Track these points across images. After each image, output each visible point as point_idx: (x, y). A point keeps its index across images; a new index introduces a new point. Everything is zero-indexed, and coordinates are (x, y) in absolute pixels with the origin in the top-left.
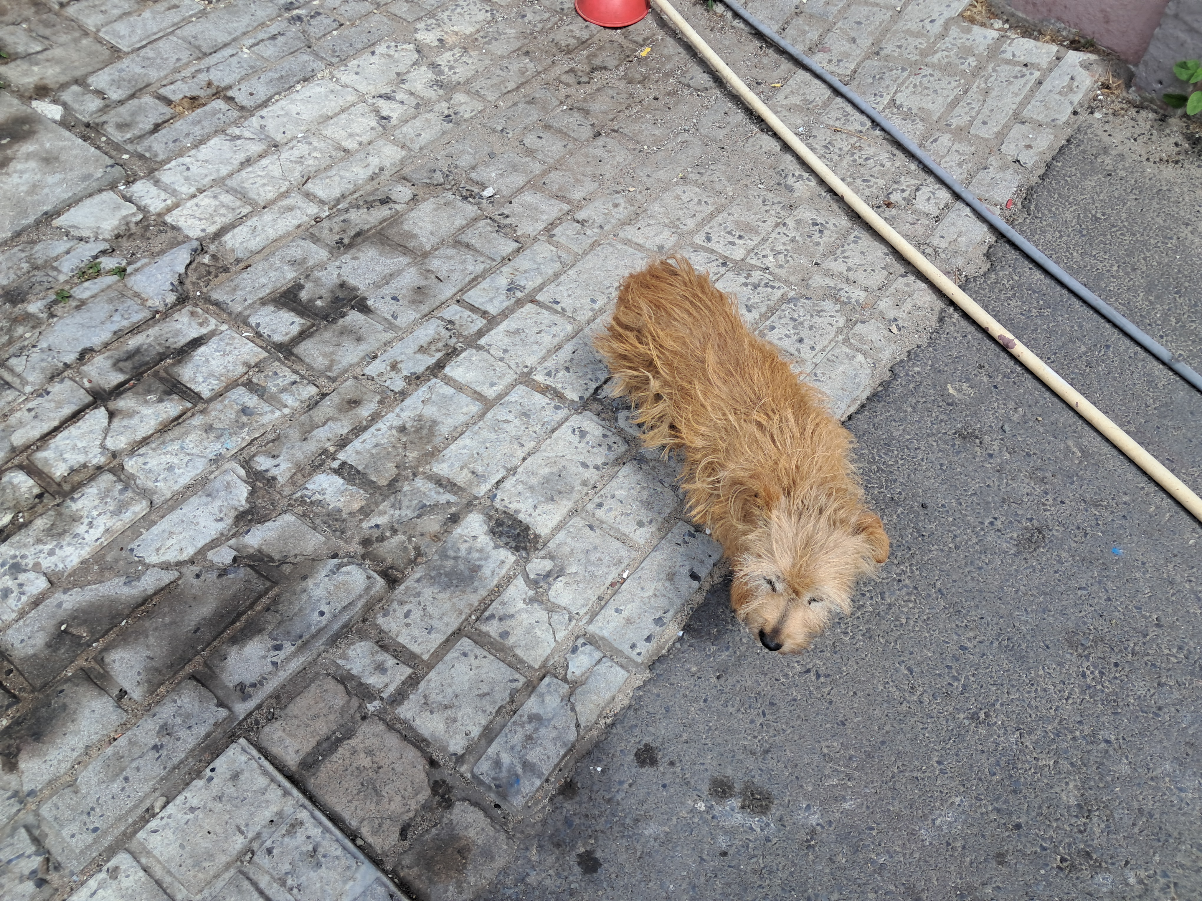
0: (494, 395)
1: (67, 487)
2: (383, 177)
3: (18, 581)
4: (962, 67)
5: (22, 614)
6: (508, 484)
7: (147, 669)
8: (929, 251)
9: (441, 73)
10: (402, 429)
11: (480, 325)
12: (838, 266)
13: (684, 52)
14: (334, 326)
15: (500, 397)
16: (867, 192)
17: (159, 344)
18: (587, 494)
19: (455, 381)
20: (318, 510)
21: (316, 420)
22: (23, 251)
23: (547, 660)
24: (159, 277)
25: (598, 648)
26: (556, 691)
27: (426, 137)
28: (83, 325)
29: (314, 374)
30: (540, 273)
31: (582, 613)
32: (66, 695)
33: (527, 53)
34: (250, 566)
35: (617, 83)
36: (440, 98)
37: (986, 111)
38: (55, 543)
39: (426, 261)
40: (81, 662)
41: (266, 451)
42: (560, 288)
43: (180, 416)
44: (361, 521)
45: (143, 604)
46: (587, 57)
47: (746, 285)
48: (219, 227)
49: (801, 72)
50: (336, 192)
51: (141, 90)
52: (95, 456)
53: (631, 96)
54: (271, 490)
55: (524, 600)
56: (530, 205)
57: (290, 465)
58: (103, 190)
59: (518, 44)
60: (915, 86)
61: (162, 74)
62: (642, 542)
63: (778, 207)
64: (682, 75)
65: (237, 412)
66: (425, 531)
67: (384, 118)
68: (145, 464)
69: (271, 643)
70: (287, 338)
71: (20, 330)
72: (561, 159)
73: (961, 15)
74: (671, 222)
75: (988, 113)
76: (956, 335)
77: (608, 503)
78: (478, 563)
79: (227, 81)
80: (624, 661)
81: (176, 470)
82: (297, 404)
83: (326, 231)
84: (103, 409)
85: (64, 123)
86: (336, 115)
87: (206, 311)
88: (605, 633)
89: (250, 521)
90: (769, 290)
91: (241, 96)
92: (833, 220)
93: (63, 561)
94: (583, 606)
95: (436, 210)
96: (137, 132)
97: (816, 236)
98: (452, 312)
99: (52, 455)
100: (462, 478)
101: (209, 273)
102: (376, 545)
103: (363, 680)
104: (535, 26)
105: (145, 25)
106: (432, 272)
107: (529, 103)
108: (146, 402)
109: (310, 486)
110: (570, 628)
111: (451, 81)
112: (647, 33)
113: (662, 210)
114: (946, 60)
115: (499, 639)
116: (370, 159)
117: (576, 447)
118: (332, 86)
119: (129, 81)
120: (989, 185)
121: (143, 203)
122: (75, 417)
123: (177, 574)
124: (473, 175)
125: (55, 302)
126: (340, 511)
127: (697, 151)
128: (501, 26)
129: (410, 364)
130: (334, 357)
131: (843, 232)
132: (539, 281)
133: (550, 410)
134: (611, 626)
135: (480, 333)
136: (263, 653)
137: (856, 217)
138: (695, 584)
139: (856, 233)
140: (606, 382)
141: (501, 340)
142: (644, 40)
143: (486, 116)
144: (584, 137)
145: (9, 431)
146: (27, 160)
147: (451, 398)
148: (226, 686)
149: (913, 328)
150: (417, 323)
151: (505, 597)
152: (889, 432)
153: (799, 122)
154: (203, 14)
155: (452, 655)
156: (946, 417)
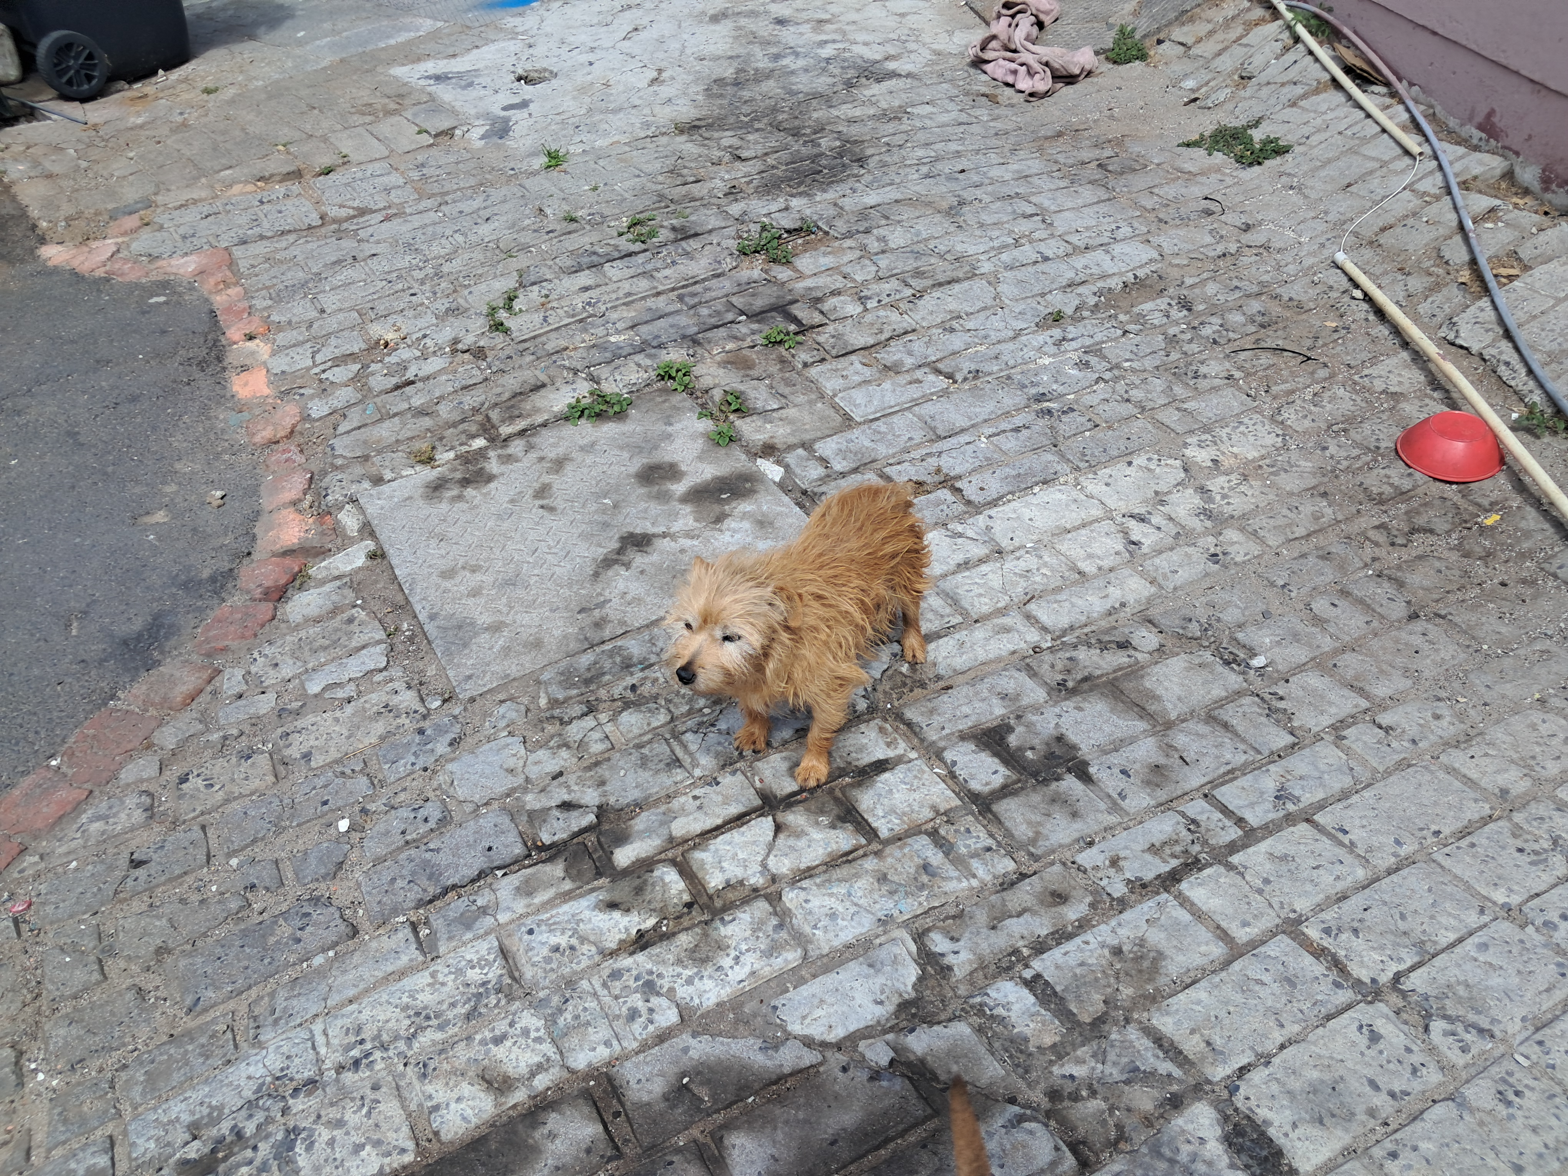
0: (1245, 939)
1: (718, 903)
2: (1122, 614)
3: (649, 1005)
5: (644, 1047)
6: (1257, 1076)
7: (769, 1172)
9: (1211, 500)
10: (1117, 951)
11: (1234, 836)
14: (1045, 789)
15: (1254, 945)
17: (840, 757)
18: (1373, 1130)
19: (1193, 904)
20: (999, 1029)
21: (1010, 905)
27: (1183, 575)
29: (1013, 843)
30: (1323, 785)
32: (675, 1171)
33: (1325, 495)
34: (909, 1078)
35: (1446, 554)
36: (1207, 532)
38: (696, 970)
39: (1168, 732)
40: (695, 1132)
41: (943, 928)
42: (1350, 813)
43: (851, 852)
44: (1052, 1063)
45: (775, 1082)
46: (1407, 513)
50: (1064, 621)
51: (866, 464)
52: (754, 875)
53: (1466, 574)
54: (943, 982)
56: (1316, 690)
57: (971, 957)
59: (1313, 482)
61: (891, 452)
64: (1547, 559)
65: (918, 867)
66: (1134, 1105)
67: (1134, 543)
68: (806, 901)
70: (987, 789)
72: (1360, 638)
74: (1522, 759)
77: (1407, 1156)
79: (958, 471)
81: (839, 921)
82: (988, 878)
83: (1046, 667)
84: (770, 818)
85: (784, 486)
86: (1076, 528)
87: (896, 729)
89: (915, 1016)
91: (970, 490)
93: (700, 996)
95: (1188, 669)
98: (1197, 808)
99: (710, 860)
100: (1192, 1046)
101: (904, 684)
102: (1066, 1103)
104: (1338, 462)
105: (882, 396)
106: (1176, 749)
107: (1322, 558)
108: (817, 823)
109: (992, 993)
111: (1222, 513)
112: (1495, 495)
113: (1509, 739)
116: (1111, 589)
117: (1362, 1054)
118: (1075, 494)
119: (856, 454)
122: (739, 820)
123: (820, 1058)
124: (1240, 636)
126: (1026, 1040)
127: (1564, 668)
128: (1294, 456)
129: (1136, 865)
130: (1041, 829)
132: (1320, 795)
133: (1326, 986)
135: (1233, 848)
140: (1413, 968)
141: (1261, 865)
142: (1492, 504)
143: (1263, 564)
144: (1395, 615)
145: (670, 817)
146: (742, 519)
147: (1186, 926)
150: (1150, 812)
154: (945, 393)
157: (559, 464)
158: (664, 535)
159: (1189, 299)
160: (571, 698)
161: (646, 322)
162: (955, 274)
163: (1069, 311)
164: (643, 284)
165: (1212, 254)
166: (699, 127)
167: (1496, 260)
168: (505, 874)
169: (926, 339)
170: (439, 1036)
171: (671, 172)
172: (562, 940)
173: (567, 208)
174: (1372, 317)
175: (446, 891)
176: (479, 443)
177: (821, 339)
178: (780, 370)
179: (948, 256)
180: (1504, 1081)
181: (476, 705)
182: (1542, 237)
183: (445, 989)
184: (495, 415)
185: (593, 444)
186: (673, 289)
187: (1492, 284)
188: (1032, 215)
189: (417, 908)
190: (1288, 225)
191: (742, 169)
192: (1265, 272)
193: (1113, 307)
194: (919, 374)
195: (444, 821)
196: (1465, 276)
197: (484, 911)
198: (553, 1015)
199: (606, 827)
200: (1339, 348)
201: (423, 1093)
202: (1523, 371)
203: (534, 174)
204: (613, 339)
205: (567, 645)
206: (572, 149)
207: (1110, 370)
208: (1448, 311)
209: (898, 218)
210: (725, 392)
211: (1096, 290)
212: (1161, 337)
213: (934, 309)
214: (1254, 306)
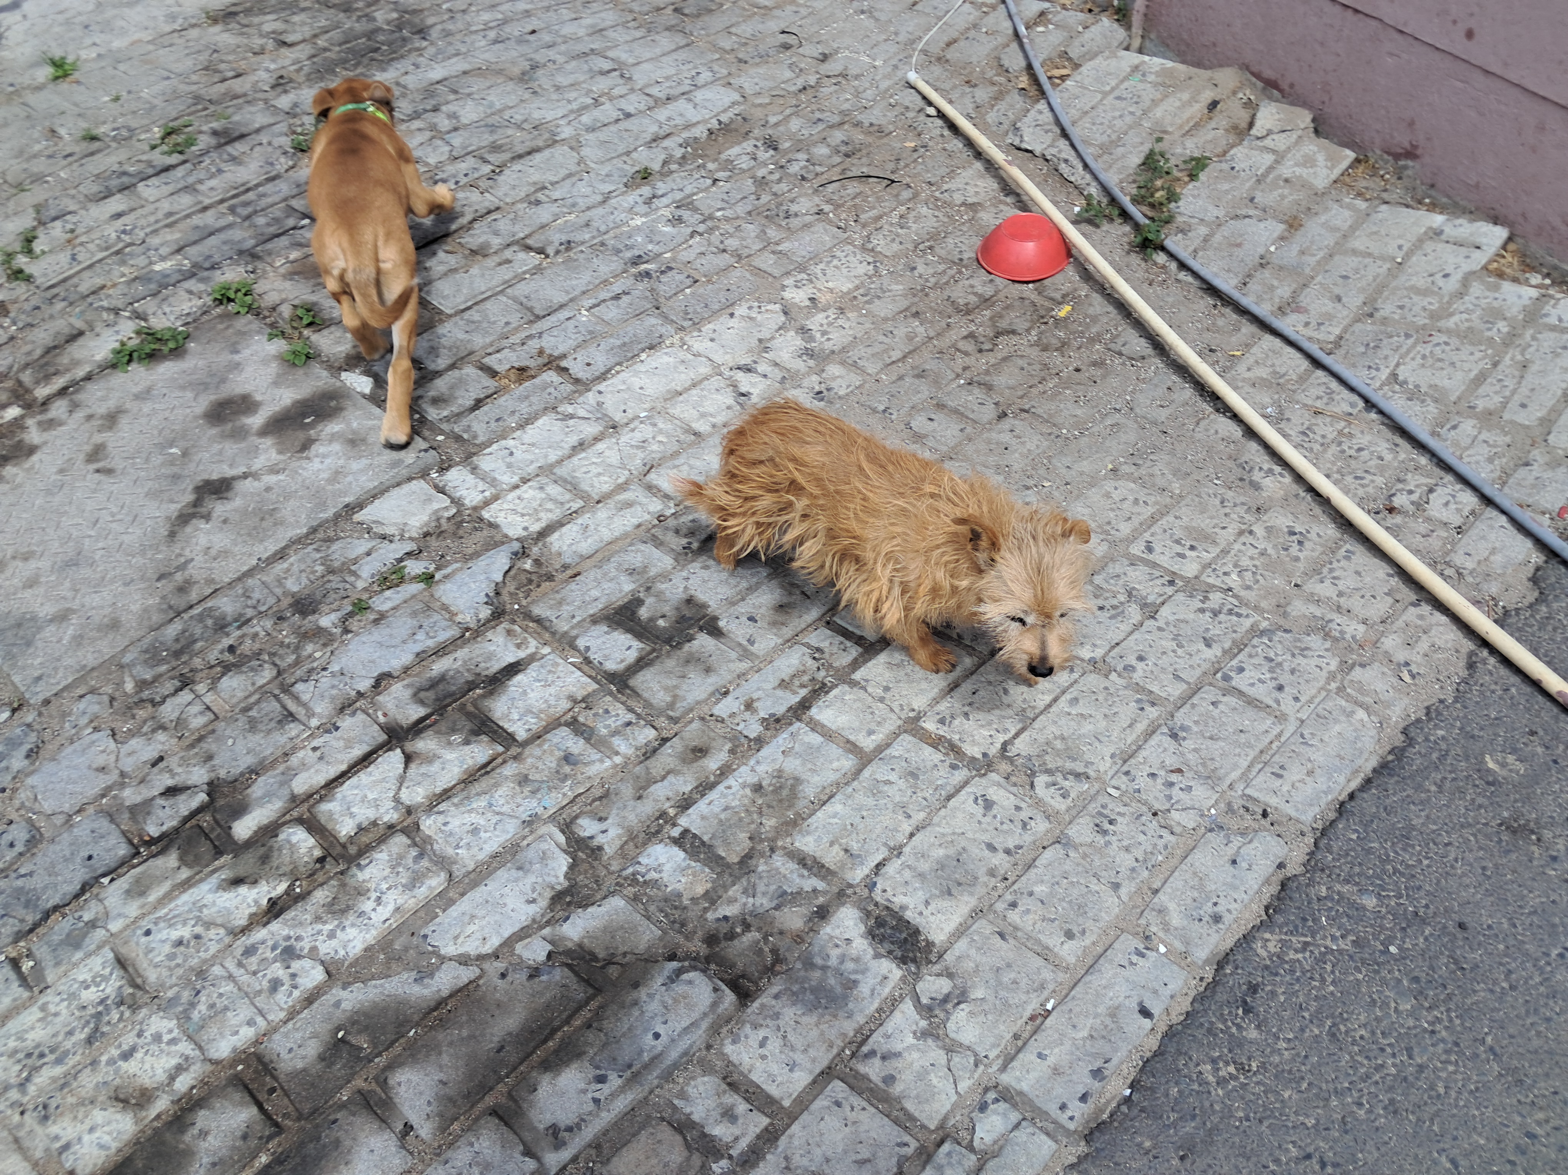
0: (872, 746)
1: (353, 850)
3: (290, 971)
4: (1489, 334)
5: (292, 1014)
6: (891, 869)
7: (439, 1098)
8: (1449, 572)
9: (812, 339)
10: (758, 788)
11: (854, 655)
12: (1326, 590)
13: (1115, 312)
14: (678, 652)
15: (880, 749)
16: (1361, 492)
17: (468, 670)
18: (995, 888)
19: (823, 726)
20: (653, 893)
21: (654, 772)
22: (317, 550)
23: (945, 1119)
24: (473, 586)
25: (1015, 1106)
26: (959, 1163)
28: (381, 644)
29: (653, 712)
31: (992, 1055)
32: (340, 1128)
33: (916, 314)
34: (568, 966)
35: (1028, 351)
36: (811, 371)
37: (1524, 391)
38: (336, 922)
39: (790, 572)
40: (359, 1083)
41: (591, 812)
43: (489, 763)
44: (706, 910)
45: (435, 1009)
46: (991, 319)
47: (1202, 611)
48: (544, 525)
49: (1268, 338)
51: (463, 358)
52: (387, 812)
53: (1045, 366)
54: (596, 863)
55: (915, 1033)
57: (620, 831)
58: (413, 479)
59: (905, 303)
60: (1424, 357)
61: (488, 340)
62: (1072, 960)
63: (1241, 510)
64: (1113, 340)
65: (559, 760)
66: (785, 927)
67: (743, 395)
68: (445, 824)
69: (592, 1073)
70: (622, 666)
71: (309, 648)
72: (956, 446)
73: (1485, 268)
74: (1100, 527)
75: (1528, 393)
76: (1493, 687)
77: (1024, 903)
78: (853, 977)
79: (561, 349)
80: (1051, 1127)
81: (482, 834)
82: (631, 752)
83: (671, 533)
84: (398, 751)
85: (372, 397)
86: (687, 390)
87: (525, 629)
88: (1024, 1086)
89: (569, 904)
90: (1235, 618)
91: (577, 368)
92: (1315, 529)
93: (345, 947)
94: (993, 1046)
96: (455, 409)
97: (1294, 549)
98: (821, 637)
99: (338, 808)
100: (832, 857)
101: (530, 581)
102: (723, 944)
103: (707, 1130)
104: (927, 280)
105: (472, 283)
106: (798, 586)
107: (918, 376)
108: (450, 743)
109: (643, 860)
110: (976, 1076)
111: (823, 350)
112: (1067, 288)
113: (1087, 511)
114: (1466, 324)
115: (882, 1085)
117: (979, 822)
118: (682, 355)
119: (451, 349)
120: (1533, 486)
121: (458, 495)
122: (366, 760)
123: (478, 971)
125: (351, 614)
126: (679, 895)
127: (1132, 437)
128: (886, 281)
129: (769, 703)
130: (678, 692)
131: (1330, 544)
133: (944, 771)
134: (1033, 1076)
135: (855, 665)
136: (582, 1086)
137: (1346, 525)
138: (1147, 1023)
139: (1348, 546)
140: (1017, 735)
141: (881, 675)
142: (1064, 296)
143: (865, 392)
144: (985, 418)
145: (290, 774)
146: (331, 441)
147: (819, 748)
148: (535, 1128)
149: (1432, 676)
150: (778, 650)
151: (889, 1026)
152: (1407, 819)
153: (1267, 400)
154: (538, 270)
155: (820, 1103)
156: (1486, 802)
157: (111, 419)
158: (245, 476)
159: (774, 138)
160: (161, 675)
161: (195, 243)
162: (534, 144)
163: (656, 166)
164: (186, 200)
165: (793, 89)
166: (234, 14)
167: (1050, 63)
168: (112, 880)
169: (512, 216)
170: (58, 1070)
171: (206, 69)
172: (185, 932)
173: (85, 125)
174: (946, 132)
175: (47, 915)
176: (13, 412)
179: (525, 125)
180: (1100, 814)
181: (52, 706)
182: (1087, 35)
183: (58, 1020)
184: (27, 377)
185: (149, 390)
186: (222, 201)
187: (1047, 86)
188: (609, 72)
189: (16, 941)
190: (862, 49)
191: (288, 56)
192: (845, 100)
193: (701, 157)
194: (508, 254)
195: (34, 841)
196: (1024, 81)
197: (93, 925)
198: (185, 1011)
199: (221, 802)
200: (919, 167)
201: (48, 1136)
202: (1080, 166)
203: (39, 88)
204: (157, 268)
205: (150, 618)
206: (84, 54)
207: (703, 222)
208: (1012, 117)
209: (467, 91)
210: (295, 306)
211: (681, 141)
212: (750, 181)
213: (517, 183)
214: (838, 136)
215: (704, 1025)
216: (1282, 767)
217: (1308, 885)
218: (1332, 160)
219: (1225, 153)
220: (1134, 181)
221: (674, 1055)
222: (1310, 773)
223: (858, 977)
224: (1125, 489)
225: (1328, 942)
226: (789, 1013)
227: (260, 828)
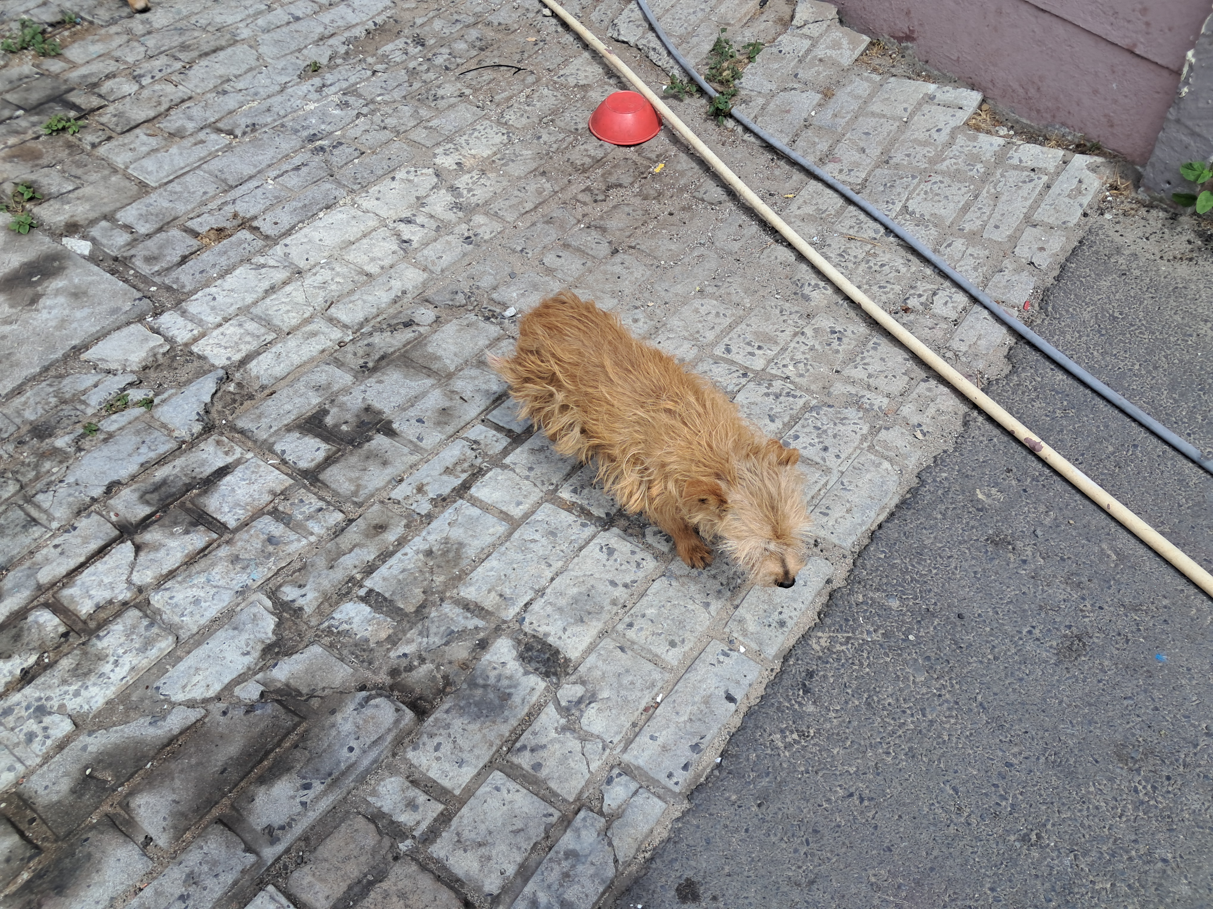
0: (520, 514)
1: (92, 625)
2: (405, 300)
3: (43, 725)
4: (971, 173)
5: (47, 759)
6: (536, 607)
7: (172, 814)
8: (949, 354)
9: (460, 195)
10: (429, 553)
11: (505, 444)
12: (859, 373)
13: (697, 167)
14: (360, 451)
15: (527, 516)
16: (884, 298)
17: (185, 475)
18: (617, 614)
19: (481, 501)
20: (345, 640)
21: (343, 546)
22: (50, 385)
23: (581, 792)
24: (186, 407)
25: (634, 778)
26: (592, 825)
27: (447, 259)
28: (110, 458)
29: (340, 499)
31: (616, 741)
32: (91, 844)
33: (544, 173)
34: (277, 701)
35: (633, 200)
36: (460, 221)
37: (997, 215)
38: (80, 683)
39: (451, 382)
40: (106, 808)
41: (292, 581)
43: (206, 548)
44: (388, 650)
45: (168, 744)
46: (603, 175)
47: (767, 395)
48: (244, 354)
49: (813, 182)
50: (360, 316)
51: (168, 223)
52: (121, 592)
53: (646, 212)
54: (298, 621)
55: (556, 729)
57: (316, 594)
58: (131, 323)
59: (534, 165)
60: (926, 193)
61: (189, 208)
62: (675, 663)
63: (795, 317)
64: (697, 189)
65: (263, 542)
66: (453, 658)
67: (405, 242)
68: (171, 598)
69: (299, 782)
70: (313, 465)
71: (47, 465)
72: (580, 277)
73: (966, 124)
74: (691, 335)
75: (1000, 217)
76: (981, 438)
77: (639, 623)
78: (507, 691)
79: (252, 212)
80: (661, 791)
81: (203, 604)
82: (323, 532)
83: (350, 356)
84: (129, 543)
85: (94, 258)
86: (358, 240)
87: (232, 440)
88: (641, 762)
89: (278, 654)
90: (791, 399)
91: (266, 227)
92: (851, 328)
93: (88, 703)
94: (617, 733)
95: (459, 331)
96: (164, 265)
97: (835, 344)
98: (477, 432)
99: (79, 592)
100: (489, 601)
101: (234, 401)
102: (404, 675)
103: (394, 818)
104: (550, 147)
105: (172, 160)
106: (457, 393)
107: (547, 223)
108: (172, 534)
109: (336, 615)
110: (604, 757)
111: (470, 204)
112: (660, 150)
113: (682, 323)
114: (955, 167)
115: (532, 771)
116: (393, 282)
117: (604, 565)
118: (353, 212)
119: (157, 215)
120: (1006, 287)
121: (170, 334)
122: (102, 552)
123: (203, 712)
124: (495, 296)
125: (83, 436)
126: (367, 640)
127: (713, 265)
128: (518, 148)
129: (436, 486)
130: (360, 482)
131: (862, 339)
133: (576, 528)
134: (647, 753)
135: (505, 452)
136: (292, 793)
137: (874, 323)
138: (732, 706)
139: (875, 339)
141: (525, 459)
142: (658, 156)
143: (506, 236)
144: (602, 254)
145: (35, 568)
146: (56, 295)
147: (478, 519)
148: (254, 830)
149: (938, 433)
150: (443, 444)
151: (536, 726)
152: (920, 540)
153: (813, 231)
154: (229, 148)
155: (484, 789)
156: (977, 524)
159: (421, 36)
162: (218, 43)
163: (324, 61)
169: (203, 104)
174: (560, 29)
177: (104, 120)
178: (70, 154)
179: (209, 28)
193: (361, 52)
194: (202, 135)
200: (540, 57)
202: (665, 53)
207: (366, 105)
208: (610, 15)
210: (16, 184)
211: (344, 40)
212: (404, 72)
213: (205, 76)
214: (473, 34)
215: (389, 738)
216: (828, 508)
217: (849, 594)
218: (854, 44)
219: (774, 39)
220: (707, 64)
221: (366, 762)
222: (849, 511)
223: (512, 690)
224: (710, 305)
225: (865, 636)
226: (458, 723)
227: (11, 614)
